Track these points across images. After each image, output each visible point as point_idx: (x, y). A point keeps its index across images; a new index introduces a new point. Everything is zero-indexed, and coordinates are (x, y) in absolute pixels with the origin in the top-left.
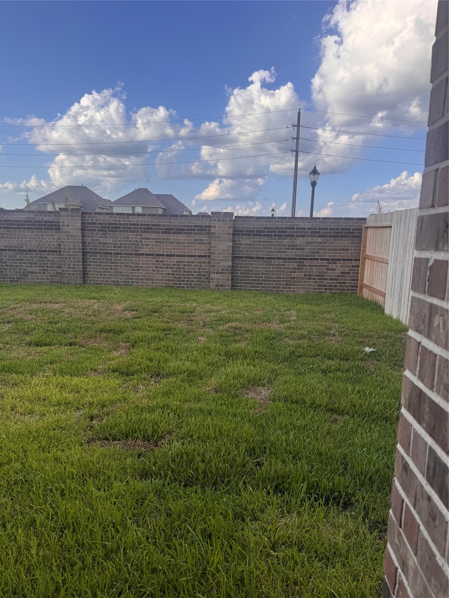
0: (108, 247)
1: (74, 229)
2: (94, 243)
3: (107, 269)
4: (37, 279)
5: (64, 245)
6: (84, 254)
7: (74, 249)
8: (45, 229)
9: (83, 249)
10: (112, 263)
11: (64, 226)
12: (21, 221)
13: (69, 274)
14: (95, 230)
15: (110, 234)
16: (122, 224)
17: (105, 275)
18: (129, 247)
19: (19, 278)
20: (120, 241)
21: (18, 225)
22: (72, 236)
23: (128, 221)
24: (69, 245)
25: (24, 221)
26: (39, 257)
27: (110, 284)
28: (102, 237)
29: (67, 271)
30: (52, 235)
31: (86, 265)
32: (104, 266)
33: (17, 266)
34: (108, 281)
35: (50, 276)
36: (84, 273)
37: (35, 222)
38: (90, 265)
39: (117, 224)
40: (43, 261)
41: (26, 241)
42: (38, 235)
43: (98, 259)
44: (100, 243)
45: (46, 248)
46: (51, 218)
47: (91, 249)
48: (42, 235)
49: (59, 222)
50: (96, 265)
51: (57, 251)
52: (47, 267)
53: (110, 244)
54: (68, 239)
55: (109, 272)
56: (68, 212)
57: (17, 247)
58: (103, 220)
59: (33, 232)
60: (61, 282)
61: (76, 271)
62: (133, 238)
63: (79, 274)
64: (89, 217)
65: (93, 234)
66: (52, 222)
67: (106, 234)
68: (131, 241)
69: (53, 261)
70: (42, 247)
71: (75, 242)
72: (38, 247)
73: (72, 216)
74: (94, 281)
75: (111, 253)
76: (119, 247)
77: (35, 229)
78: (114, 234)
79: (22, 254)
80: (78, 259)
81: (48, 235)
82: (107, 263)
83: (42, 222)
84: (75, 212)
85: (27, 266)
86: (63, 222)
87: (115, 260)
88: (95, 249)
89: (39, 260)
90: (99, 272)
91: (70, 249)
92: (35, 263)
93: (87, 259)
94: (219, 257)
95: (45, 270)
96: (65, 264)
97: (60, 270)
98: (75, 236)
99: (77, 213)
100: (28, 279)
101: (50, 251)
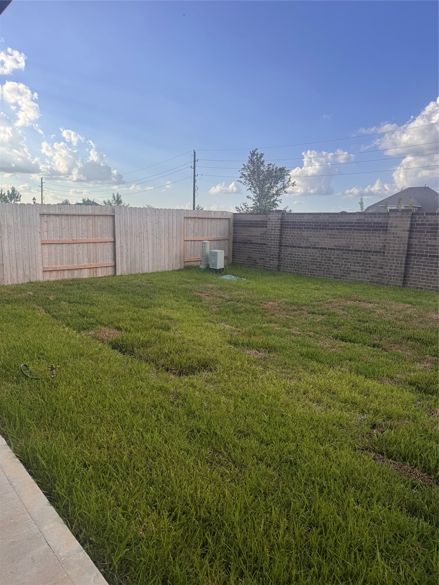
4: (359, 278)
5: (389, 246)
6: (408, 256)
7: (399, 250)
8: (373, 230)
9: (408, 251)
11: (391, 227)
13: (389, 275)
14: (424, 232)
17: (428, 279)
19: (343, 276)
21: (349, 226)
22: (398, 237)
25: (355, 223)
26: (364, 257)
28: (430, 239)
30: (379, 236)
31: (409, 267)
33: (342, 264)
35: (371, 276)
36: (405, 277)
40: (367, 261)
41: (354, 242)
45: (371, 248)
47: (416, 251)
49: (387, 223)
51: (381, 252)
52: (370, 267)
54: (394, 240)
56: (398, 213)
57: (345, 247)
59: (361, 233)
63: (399, 276)
65: (421, 235)
70: (367, 248)
72: (363, 248)
73: (401, 217)
74: (415, 284)
79: (348, 253)
81: (375, 236)
83: (371, 223)
84: (405, 213)
85: (351, 265)
89: (362, 260)
91: (394, 250)
93: (411, 261)
96: (387, 266)
97: (381, 271)
98: (402, 237)
99: (407, 214)
100: (350, 277)
101: (374, 252)
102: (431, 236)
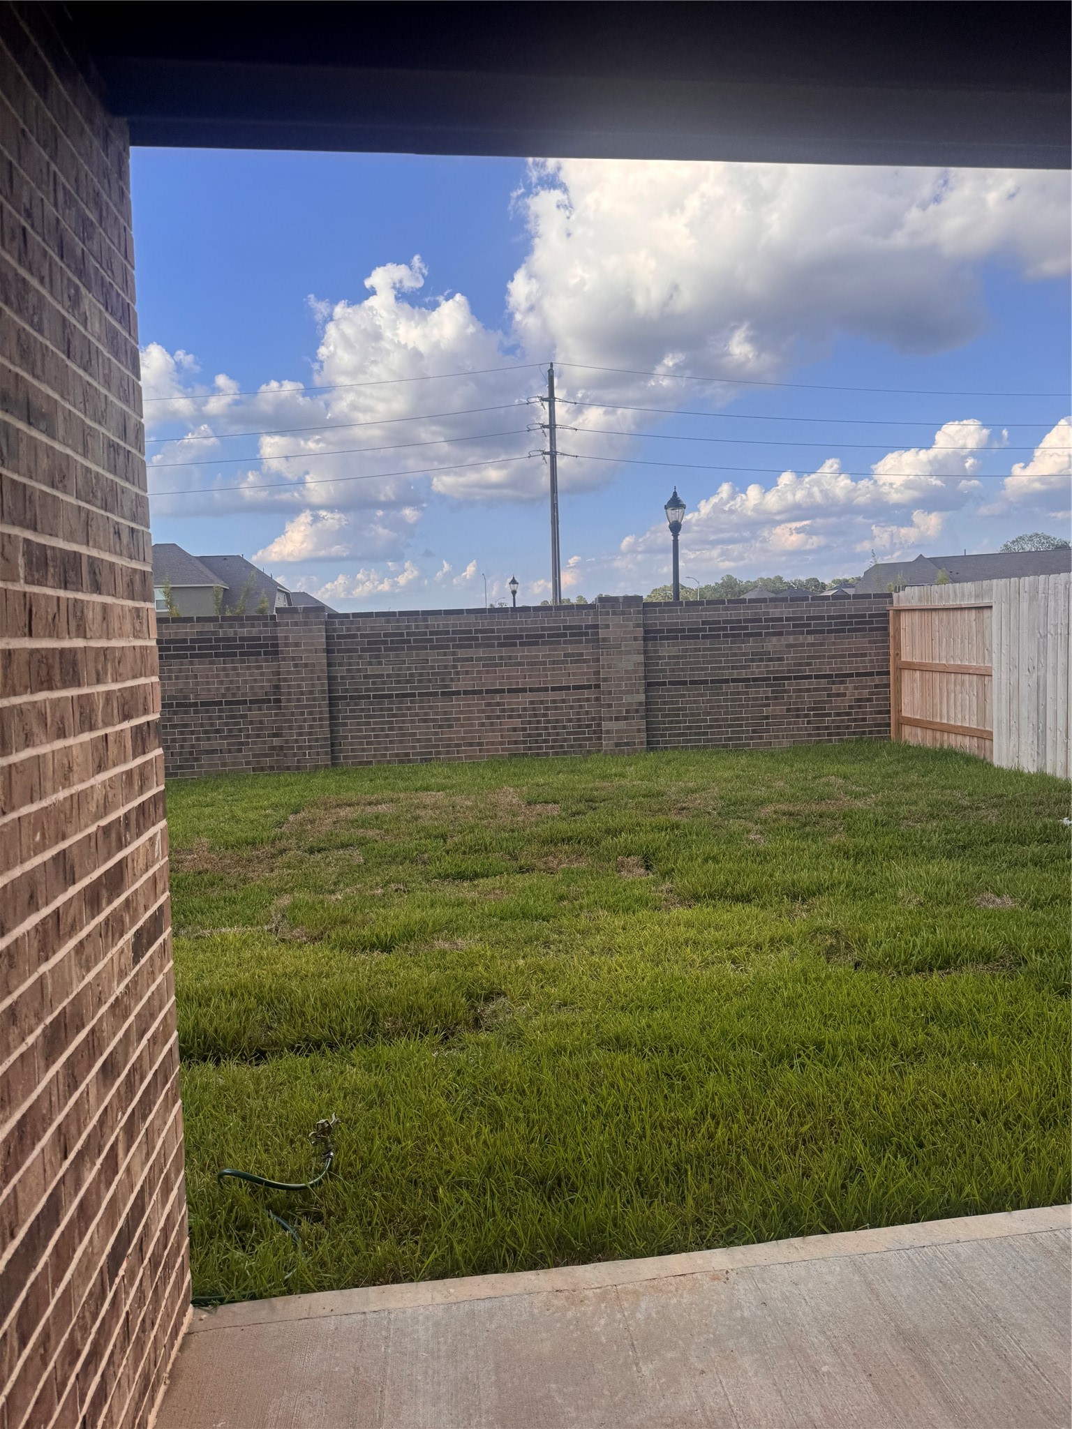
0: (384, 683)
1: (310, 651)
2: (353, 678)
3: (383, 730)
8: (242, 654)
9: (330, 691)
10: (394, 716)
12: (185, 641)
14: (355, 651)
15: (388, 656)
16: (414, 634)
18: (429, 681)
20: (409, 668)
23: (427, 626)
24: (299, 686)
27: (389, 762)
28: (370, 664)
29: (296, 741)
32: (375, 723)
34: (384, 756)
37: (217, 640)
38: (345, 724)
39: (402, 634)
42: (224, 669)
43: (362, 710)
44: (365, 677)
46: (254, 631)
47: (346, 691)
48: (235, 669)
50: (359, 724)
53: (389, 676)
55: (387, 736)
58: (372, 628)
60: (278, 768)
61: (317, 740)
62: (437, 661)
64: (342, 623)
65: (350, 657)
66: (259, 639)
67: (377, 657)
68: (433, 667)
69: (261, 722)
71: (312, 679)
75: (390, 696)
76: (408, 682)
77: (217, 655)
78: (397, 656)
80: (321, 712)
82: (383, 716)
86: (286, 638)
87: (399, 709)
88: (356, 690)
90: (366, 737)
92: (217, 731)
93: (339, 711)
94: (619, 686)
95: (241, 744)
102: (371, 657)
